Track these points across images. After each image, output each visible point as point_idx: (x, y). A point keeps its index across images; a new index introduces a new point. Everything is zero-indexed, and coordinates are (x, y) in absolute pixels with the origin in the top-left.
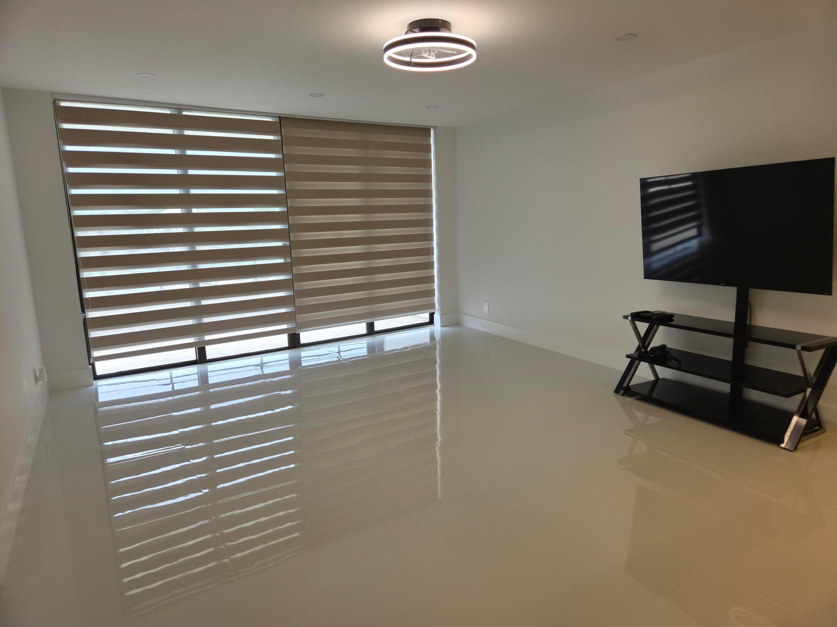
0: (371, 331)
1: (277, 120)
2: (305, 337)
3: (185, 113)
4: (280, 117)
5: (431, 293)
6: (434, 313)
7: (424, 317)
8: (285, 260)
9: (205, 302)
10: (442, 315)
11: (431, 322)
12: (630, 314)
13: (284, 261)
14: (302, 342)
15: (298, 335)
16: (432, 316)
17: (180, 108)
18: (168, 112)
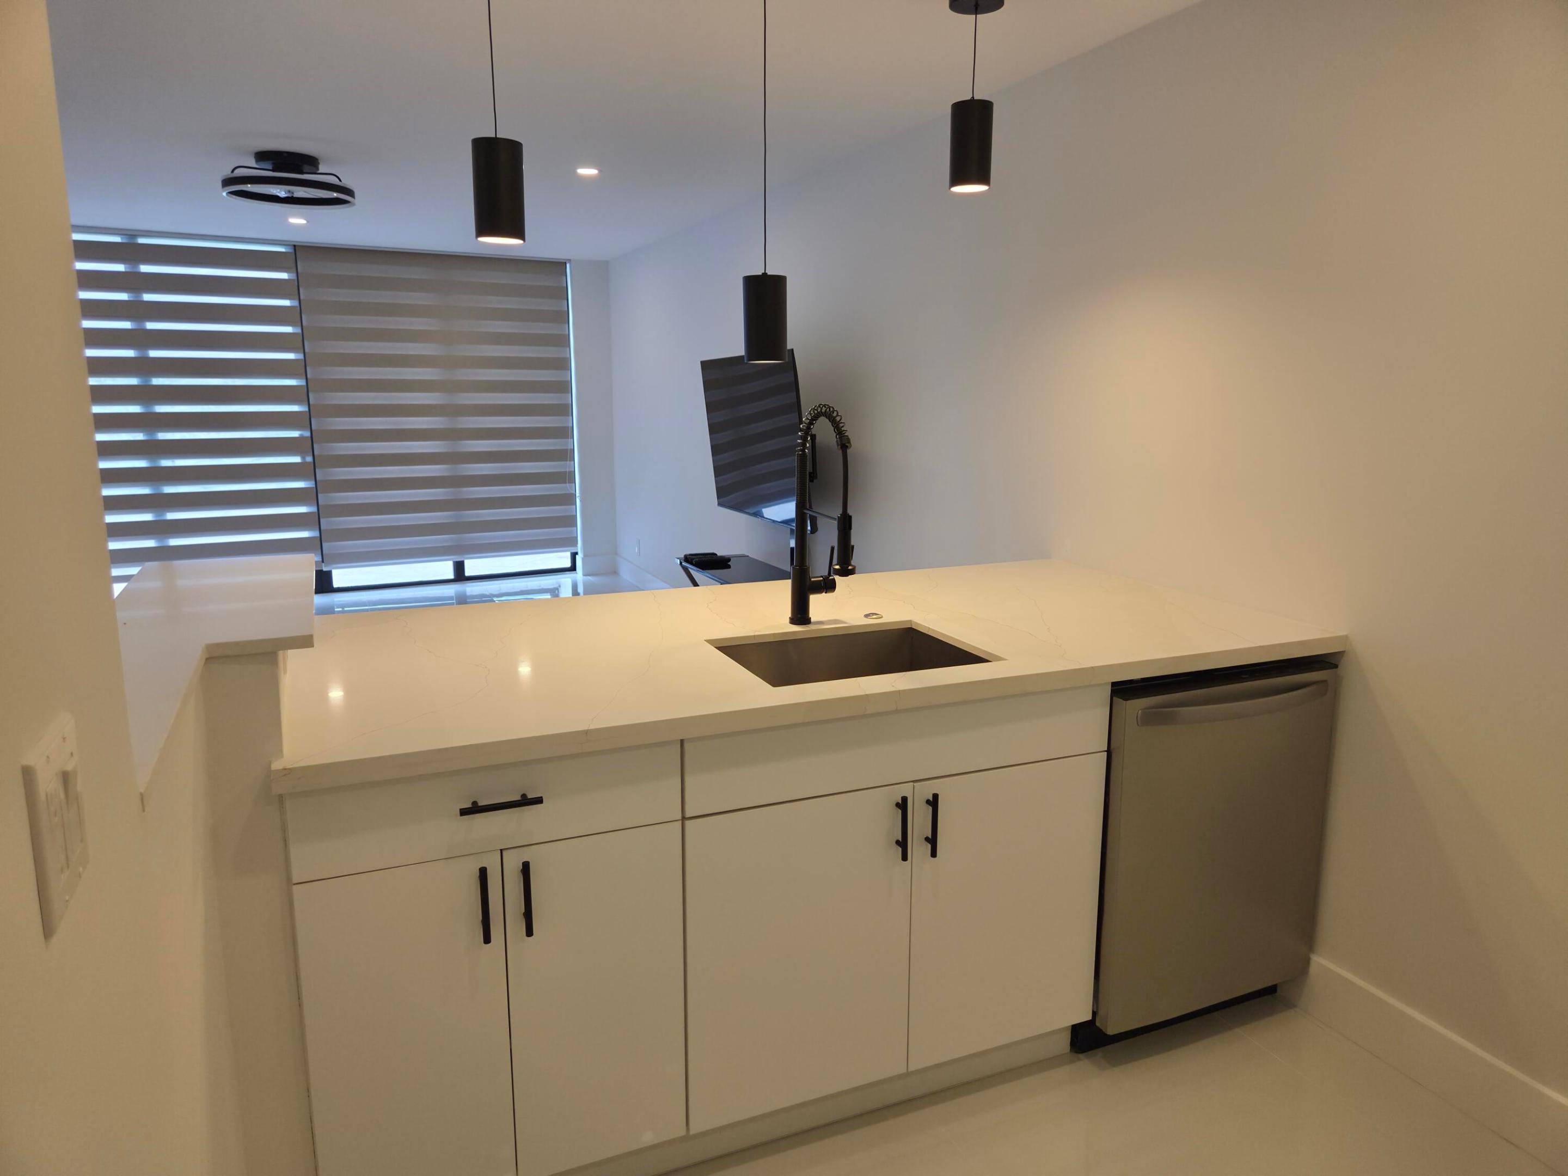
0: (460, 575)
1: (290, 250)
2: (340, 577)
3: (141, 241)
4: (295, 246)
5: (571, 521)
6: (577, 553)
7: (561, 559)
8: (303, 458)
9: (171, 516)
10: (585, 556)
11: (573, 568)
12: (683, 556)
13: (302, 460)
14: (336, 584)
15: (329, 574)
16: (574, 556)
17: (133, 234)
18: (117, 239)
